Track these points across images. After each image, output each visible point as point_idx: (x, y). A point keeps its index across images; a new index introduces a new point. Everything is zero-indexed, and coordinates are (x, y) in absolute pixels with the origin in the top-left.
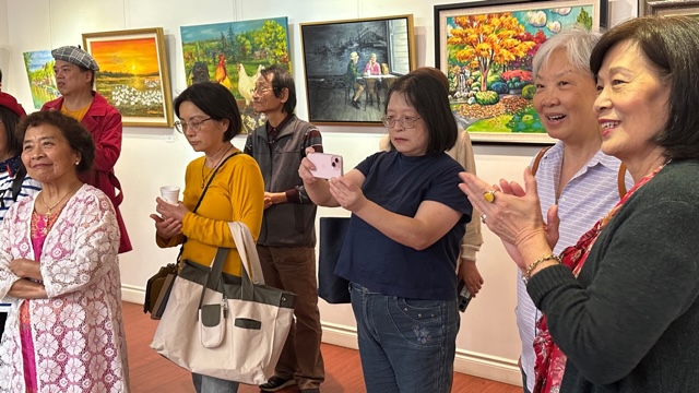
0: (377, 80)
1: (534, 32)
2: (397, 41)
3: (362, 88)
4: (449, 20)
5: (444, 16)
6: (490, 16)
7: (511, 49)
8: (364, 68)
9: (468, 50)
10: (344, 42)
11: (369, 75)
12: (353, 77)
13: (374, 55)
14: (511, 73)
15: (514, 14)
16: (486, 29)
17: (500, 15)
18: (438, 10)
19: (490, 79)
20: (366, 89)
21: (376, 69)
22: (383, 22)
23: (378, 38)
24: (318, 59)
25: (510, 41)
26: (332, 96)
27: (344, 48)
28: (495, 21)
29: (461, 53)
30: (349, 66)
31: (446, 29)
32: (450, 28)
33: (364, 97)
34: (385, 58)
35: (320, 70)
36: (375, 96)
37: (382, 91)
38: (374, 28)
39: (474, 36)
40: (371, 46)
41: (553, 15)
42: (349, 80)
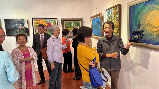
0: (22, 29)
1: (48, 23)
2: (25, 22)
3: (18, 30)
5: (33, 19)
6: (41, 20)
7: (45, 25)
10: (14, 22)
11: (20, 28)
12: (17, 28)
15: (45, 20)
17: (43, 20)
18: (32, 18)
20: (19, 30)
21: (21, 27)
22: (23, 19)
23: (22, 22)
24: (8, 25)
25: (44, 23)
26: (12, 31)
27: (14, 23)
30: (16, 26)
31: (34, 21)
33: (19, 31)
34: (23, 25)
35: (9, 27)
36: (21, 31)
37: (23, 30)
38: (21, 20)
39: (39, 22)
40: (20, 23)
41: (50, 20)
42: (16, 28)
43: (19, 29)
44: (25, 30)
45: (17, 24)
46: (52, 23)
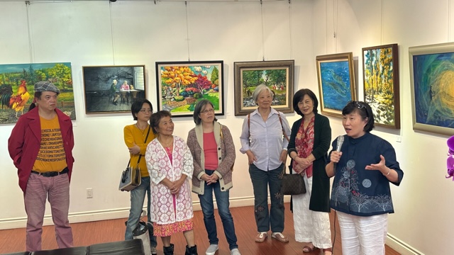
0: (127, 93)
1: (198, 74)
2: (138, 76)
3: (119, 96)
4: (162, 68)
5: (160, 66)
6: (179, 67)
7: (189, 80)
8: (120, 87)
9: (170, 80)
10: (109, 75)
11: (123, 90)
12: (114, 91)
13: (126, 82)
14: (189, 89)
15: (189, 67)
16: (178, 72)
17: (184, 67)
18: (157, 64)
19: (181, 91)
20: (121, 96)
21: (127, 87)
22: (132, 68)
23: (129, 74)
24: (93, 83)
25: (188, 77)
26: (101, 100)
27: (109, 78)
28: (182, 69)
29: (168, 81)
30: (112, 86)
31: (161, 72)
32: (162, 71)
34: (132, 82)
35: (94, 88)
36: (126, 99)
38: (126, 70)
39: (173, 75)
40: (124, 78)
41: (204, 68)
42: (112, 92)
43: (121, 93)
44: (135, 97)
45: (116, 79)
46: (207, 76)
